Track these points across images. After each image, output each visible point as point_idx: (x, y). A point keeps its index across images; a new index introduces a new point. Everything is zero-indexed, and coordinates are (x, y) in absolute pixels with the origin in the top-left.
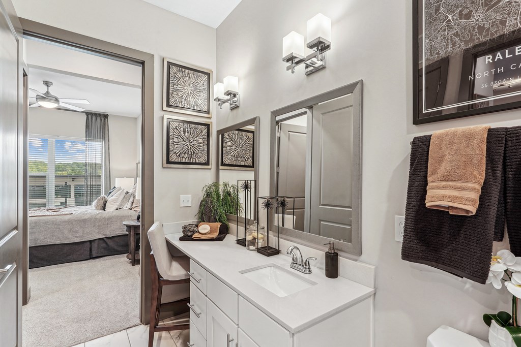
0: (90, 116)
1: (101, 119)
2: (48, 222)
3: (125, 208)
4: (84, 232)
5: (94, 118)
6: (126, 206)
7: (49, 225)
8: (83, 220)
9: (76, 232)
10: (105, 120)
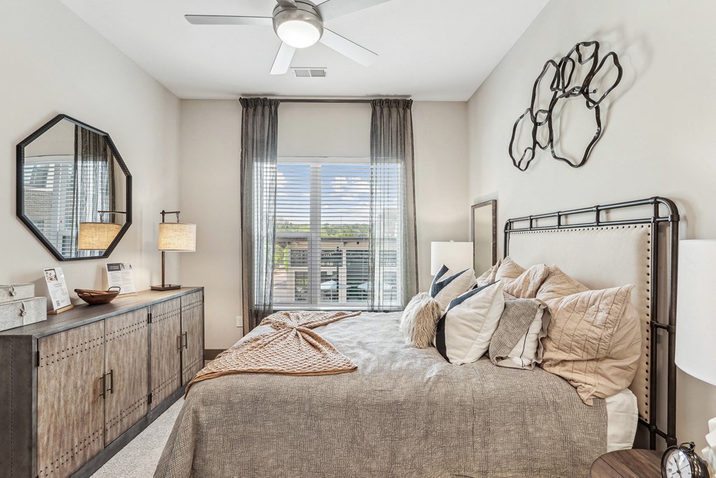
0: (378, 108)
1: (398, 111)
2: (286, 402)
3: (517, 361)
4: (394, 455)
5: (386, 111)
6: (518, 349)
7: (290, 412)
8: (389, 405)
9: (370, 453)
10: (405, 112)
